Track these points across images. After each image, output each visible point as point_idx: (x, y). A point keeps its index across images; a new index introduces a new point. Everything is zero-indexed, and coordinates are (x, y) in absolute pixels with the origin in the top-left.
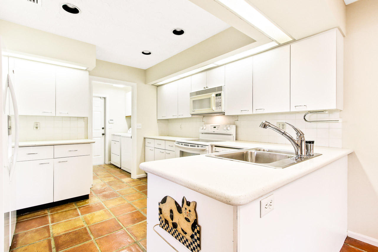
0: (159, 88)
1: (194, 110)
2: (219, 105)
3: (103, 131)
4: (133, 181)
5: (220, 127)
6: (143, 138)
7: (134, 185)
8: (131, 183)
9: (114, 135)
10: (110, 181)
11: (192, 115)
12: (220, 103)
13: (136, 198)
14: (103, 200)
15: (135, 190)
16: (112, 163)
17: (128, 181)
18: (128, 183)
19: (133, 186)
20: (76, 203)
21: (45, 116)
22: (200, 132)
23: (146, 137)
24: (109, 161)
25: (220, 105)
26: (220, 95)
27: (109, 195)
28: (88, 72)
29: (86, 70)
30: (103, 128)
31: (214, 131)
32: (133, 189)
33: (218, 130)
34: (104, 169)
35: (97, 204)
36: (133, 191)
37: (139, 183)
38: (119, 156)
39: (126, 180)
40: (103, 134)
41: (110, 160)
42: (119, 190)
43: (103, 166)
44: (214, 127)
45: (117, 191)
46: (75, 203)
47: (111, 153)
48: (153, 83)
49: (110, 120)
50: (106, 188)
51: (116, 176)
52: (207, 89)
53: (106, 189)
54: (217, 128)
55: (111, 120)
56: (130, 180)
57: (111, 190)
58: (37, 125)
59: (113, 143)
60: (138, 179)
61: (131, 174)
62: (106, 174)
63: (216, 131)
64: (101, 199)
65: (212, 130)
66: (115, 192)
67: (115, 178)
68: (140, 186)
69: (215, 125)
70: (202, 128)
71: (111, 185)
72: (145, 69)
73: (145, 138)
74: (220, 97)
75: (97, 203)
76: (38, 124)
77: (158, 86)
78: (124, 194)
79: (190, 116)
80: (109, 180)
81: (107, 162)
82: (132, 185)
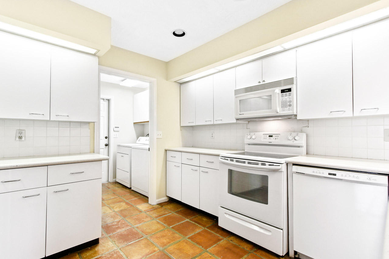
0: (182, 86)
1: (241, 113)
2: (287, 105)
3: (106, 141)
4: (153, 208)
5: (279, 135)
6: (164, 151)
7: (156, 215)
8: (152, 213)
9: (119, 146)
10: (121, 209)
11: (237, 119)
12: (290, 102)
13: (168, 240)
14: (121, 246)
15: (162, 225)
16: (117, 181)
17: (146, 209)
18: (148, 213)
19: (156, 217)
20: (81, 253)
21: (34, 120)
22: (245, 143)
23: (167, 148)
24: (113, 178)
25: (290, 105)
26: (289, 90)
27: (128, 235)
28: (97, 57)
29: (94, 55)
30: (106, 138)
31: (270, 141)
32: (158, 223)
33: (277, 140)
34: (109, 189)
35: (113, 255)
36: (159, 226)
37: (163, 213)
38: (129, 174)
39: (143, 207)
40: (106, 145)
41: (115, 176)
42: (138, 225)
43: (107, 185)
44: (270, 136)
45: (137, 227)
46: (78, 254)
47: (117, 169)
48: (177, 79)
49: (115, 127)
50: (119, 221)
51: (127, 201)
52: (264, 83)
53: (120, 223)
54: (276, 138)
55: (117, 127)
56: (148, 207)
57: (127, 226)
58: (21, 133)
59: (119, 156)
60: (158, 204)
61: (148, 198)
62: (114, 197)
63: (273, 140)
64: (117, 244)
65: (268, 140)
66: (133, 228)
67: (127, 203)
68: (165, 218)
69: (271, 133)
70: (249, 137)
71: (125, 216)
72: (167, 61)
73: (166, 151)
74: (290, 93)
75: (113, 252)
76: (23, 132)
77: (181, 84)
78: (149, 233)
79: (235, 121)
80: (120, 207)
81: (111, 180)
82: (155, 215)
